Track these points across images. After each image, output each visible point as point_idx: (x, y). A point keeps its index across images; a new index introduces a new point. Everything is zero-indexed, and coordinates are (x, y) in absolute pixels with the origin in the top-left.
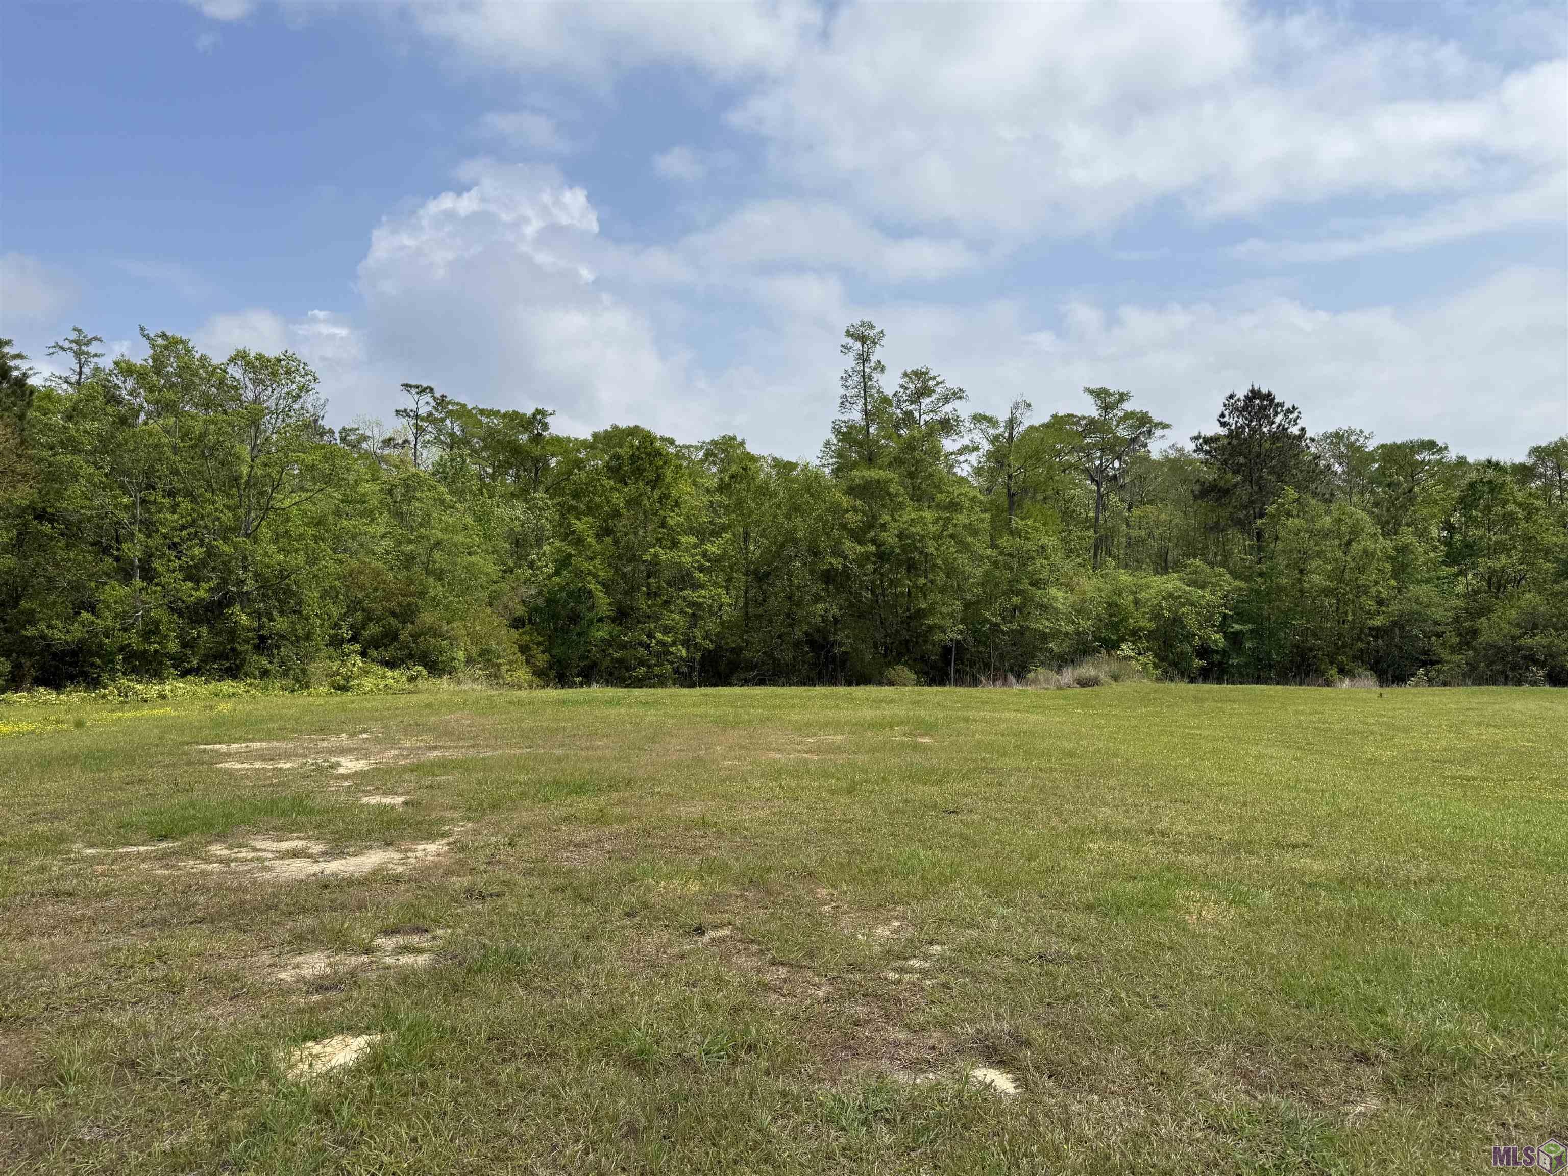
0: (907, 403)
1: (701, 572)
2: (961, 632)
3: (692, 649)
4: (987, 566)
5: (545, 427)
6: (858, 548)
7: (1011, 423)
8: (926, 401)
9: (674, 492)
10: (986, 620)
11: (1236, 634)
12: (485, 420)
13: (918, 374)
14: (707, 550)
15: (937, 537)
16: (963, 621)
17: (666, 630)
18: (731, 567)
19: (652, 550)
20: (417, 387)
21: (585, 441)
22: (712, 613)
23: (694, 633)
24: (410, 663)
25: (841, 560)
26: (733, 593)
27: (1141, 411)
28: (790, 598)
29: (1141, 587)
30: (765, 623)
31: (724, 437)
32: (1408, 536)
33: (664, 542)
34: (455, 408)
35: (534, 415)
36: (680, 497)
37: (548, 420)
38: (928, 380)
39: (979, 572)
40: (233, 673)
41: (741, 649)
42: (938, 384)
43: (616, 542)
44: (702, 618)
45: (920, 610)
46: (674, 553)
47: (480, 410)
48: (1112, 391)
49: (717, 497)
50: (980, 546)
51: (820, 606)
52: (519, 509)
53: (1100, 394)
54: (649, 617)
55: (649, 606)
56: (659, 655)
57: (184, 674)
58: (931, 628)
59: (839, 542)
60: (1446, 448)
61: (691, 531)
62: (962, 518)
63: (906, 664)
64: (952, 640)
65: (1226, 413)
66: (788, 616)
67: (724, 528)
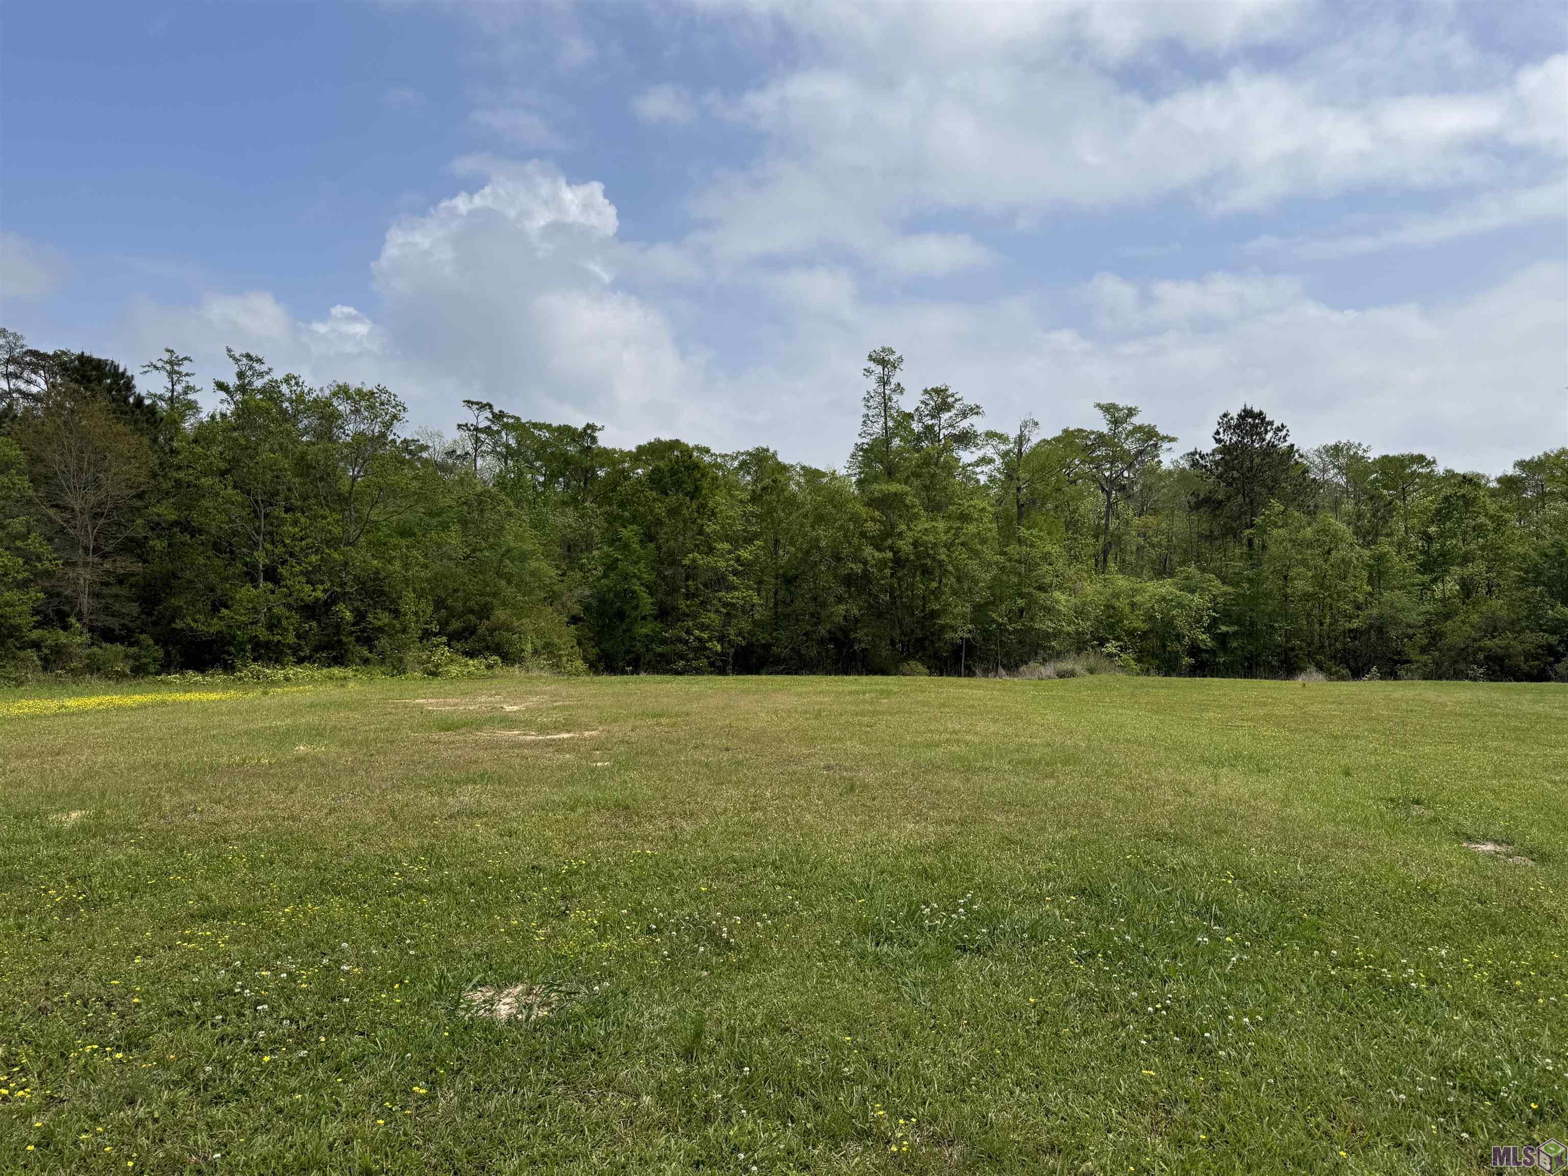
0: (929, 418)
1: (734, 575)
2: (970, 632)
3: (726, 645)
4: (995, 571)
5: (594, 440)
6: (876, 554)
7: (1021, 440)
8: (945, 416)
9: (711, 504)
10: (994, 621)
11: (1225, 635)
12: (537, 432)
13: (938, 391)
14: (740, 556)
15: (949, 546)
16: (972, 621)
17: (703, 627)
18: (762, 571)
19: (691, 556)
20: (477, 403)
21: (630, 452)
22: (744, 612)
23: (727, 630)
24: (487, 654)
25: (861, 566)
26: (764, 594)
27: (1149, 425)
28: (815, 599)
29: (1135, 591)
30: (792, 622)
31: (758, 449)
32: (1386, 547)
33: (702, 548)
34: (511, 421)
35: (585, 429)
36: (716, 508)
37: (597, 434)
38: (947, 397)
39: (988, 577)
40: (339, 660)
41: (770, 645)
42: (956, 400)
43: (659, 548)
44: (736, 617)
45: (933, 611)
46: (710, 559)
47: (533, 424)
48: (1121, 406)
49: (750, 508)
50: (988, 553)
51: (842, 607)
52: (570, 518)
53: (1109, 409)
54: (688, 616)
55: (687, 606)
56: (696, 650)
57: (300, 661)
58: (943, 628)
59: (859, 549)
60: (1434, 462)
61: (727, 539)
62: (972, 528)
63: (920, 660)
64: (961, 638)
65: (1221, 430)
66: (812, 615)
67: (756, 536)
